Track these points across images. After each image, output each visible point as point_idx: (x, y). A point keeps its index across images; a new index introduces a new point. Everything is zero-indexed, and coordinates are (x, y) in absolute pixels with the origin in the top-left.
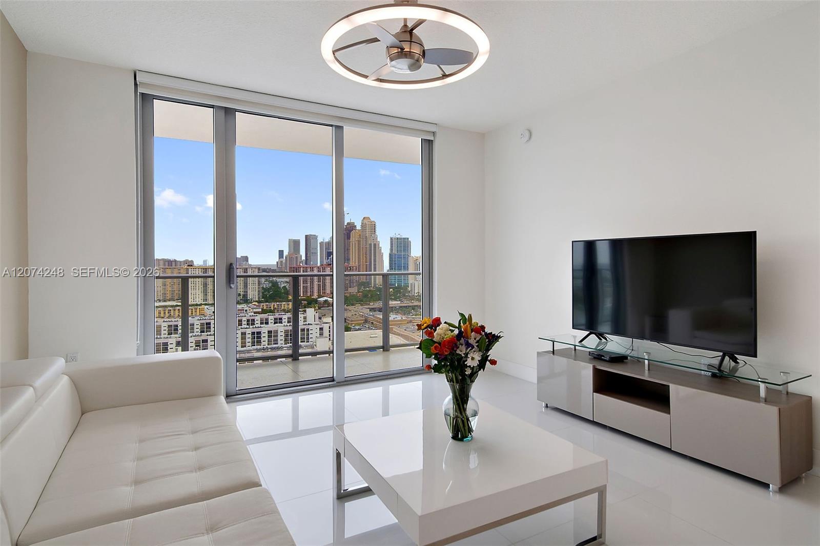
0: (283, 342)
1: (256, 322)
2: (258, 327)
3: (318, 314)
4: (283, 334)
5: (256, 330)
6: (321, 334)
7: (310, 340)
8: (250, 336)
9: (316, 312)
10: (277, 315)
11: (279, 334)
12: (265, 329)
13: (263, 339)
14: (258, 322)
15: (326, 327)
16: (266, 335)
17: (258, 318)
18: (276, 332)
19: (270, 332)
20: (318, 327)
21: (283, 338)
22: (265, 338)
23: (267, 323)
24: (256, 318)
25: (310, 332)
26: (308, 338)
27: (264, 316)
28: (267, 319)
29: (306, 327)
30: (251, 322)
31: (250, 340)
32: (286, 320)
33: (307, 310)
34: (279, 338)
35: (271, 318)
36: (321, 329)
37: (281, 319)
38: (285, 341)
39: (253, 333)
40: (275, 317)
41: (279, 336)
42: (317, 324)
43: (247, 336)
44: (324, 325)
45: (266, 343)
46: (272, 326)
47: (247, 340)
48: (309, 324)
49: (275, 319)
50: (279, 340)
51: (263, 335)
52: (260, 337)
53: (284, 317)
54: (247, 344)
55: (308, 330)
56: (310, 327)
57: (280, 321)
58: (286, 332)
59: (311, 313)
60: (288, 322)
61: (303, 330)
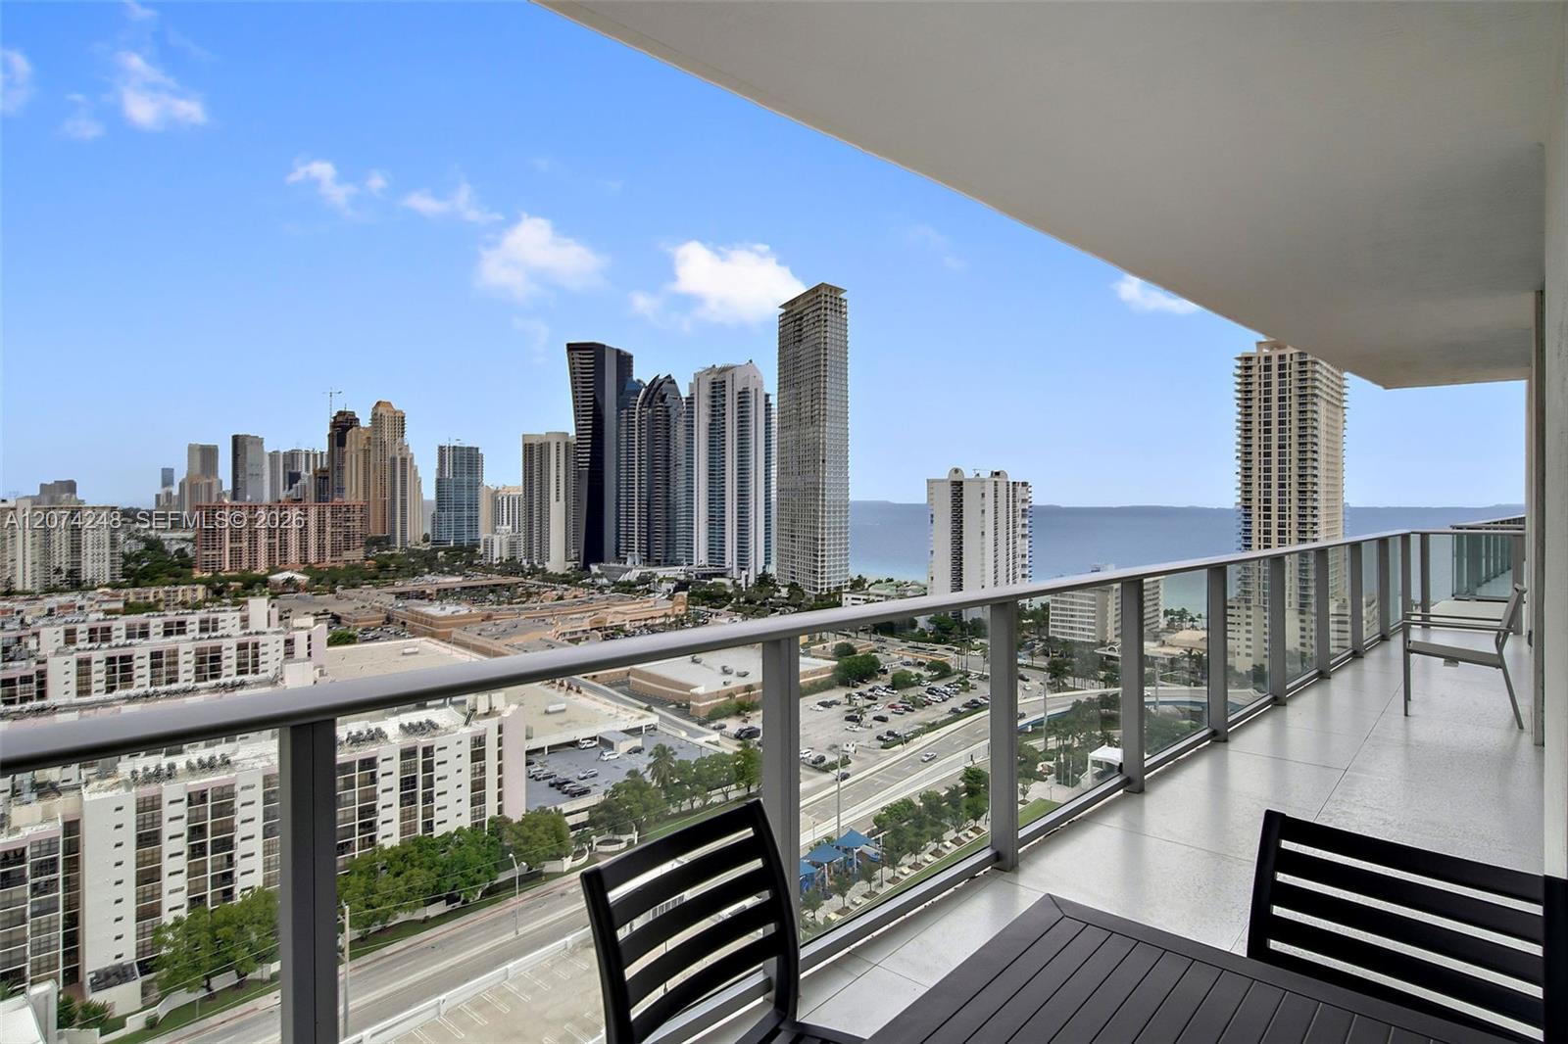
0: (191, 675)
1: (115, 634)
2: (124, 646)
3: (276, 610)
4: (191, 657)
5: (117, 653)
6: (289, 654)
7: (262, 667)
8: (102, 666)
9: (273, 606)
10: (172, 616)
11: (182, 658)
12: (142, 650)
13: (137, 673)
14: (119, 635)
15: (300, 638)
16: (147, 661)
17: (120, 624)
18: (175, 653)
19: (155, 655)
20: (282, 638)
21: (191, 666)
22: (142, 671)
23: (145, 634)
24: (115, 625)
25: (262, 650)
26: (256, 664)
27: (137, 619)
28: (145, 626)
29: (251, 640)
30: (104, 634)
31: (102, 676)
32: (197, 626)
33: (252, 601)
34: (182, 667)
35: (156, 623)
36: (289, 642)
37: (182, 624)
38: (196, 672)
39: (111, 660)
40: (167, 619)
41: (181, 662)
42: (277, 633)
43: (95, 667)
44: (295, 633)
45: (147, 680)
46: (157, 641)
47: (95, 677)
48: (257, 633)
49: (166, 625)
50: (181, 671)
51: (137, 663)
52: (128, 669)
53: (190, 619)
54: (95, 687)
55: (256, 646)
56: (261, 639)
57: (181, 627)
58: (200, 652)
59: (259, 607)
60: (202, 630)
61: (242, 647)
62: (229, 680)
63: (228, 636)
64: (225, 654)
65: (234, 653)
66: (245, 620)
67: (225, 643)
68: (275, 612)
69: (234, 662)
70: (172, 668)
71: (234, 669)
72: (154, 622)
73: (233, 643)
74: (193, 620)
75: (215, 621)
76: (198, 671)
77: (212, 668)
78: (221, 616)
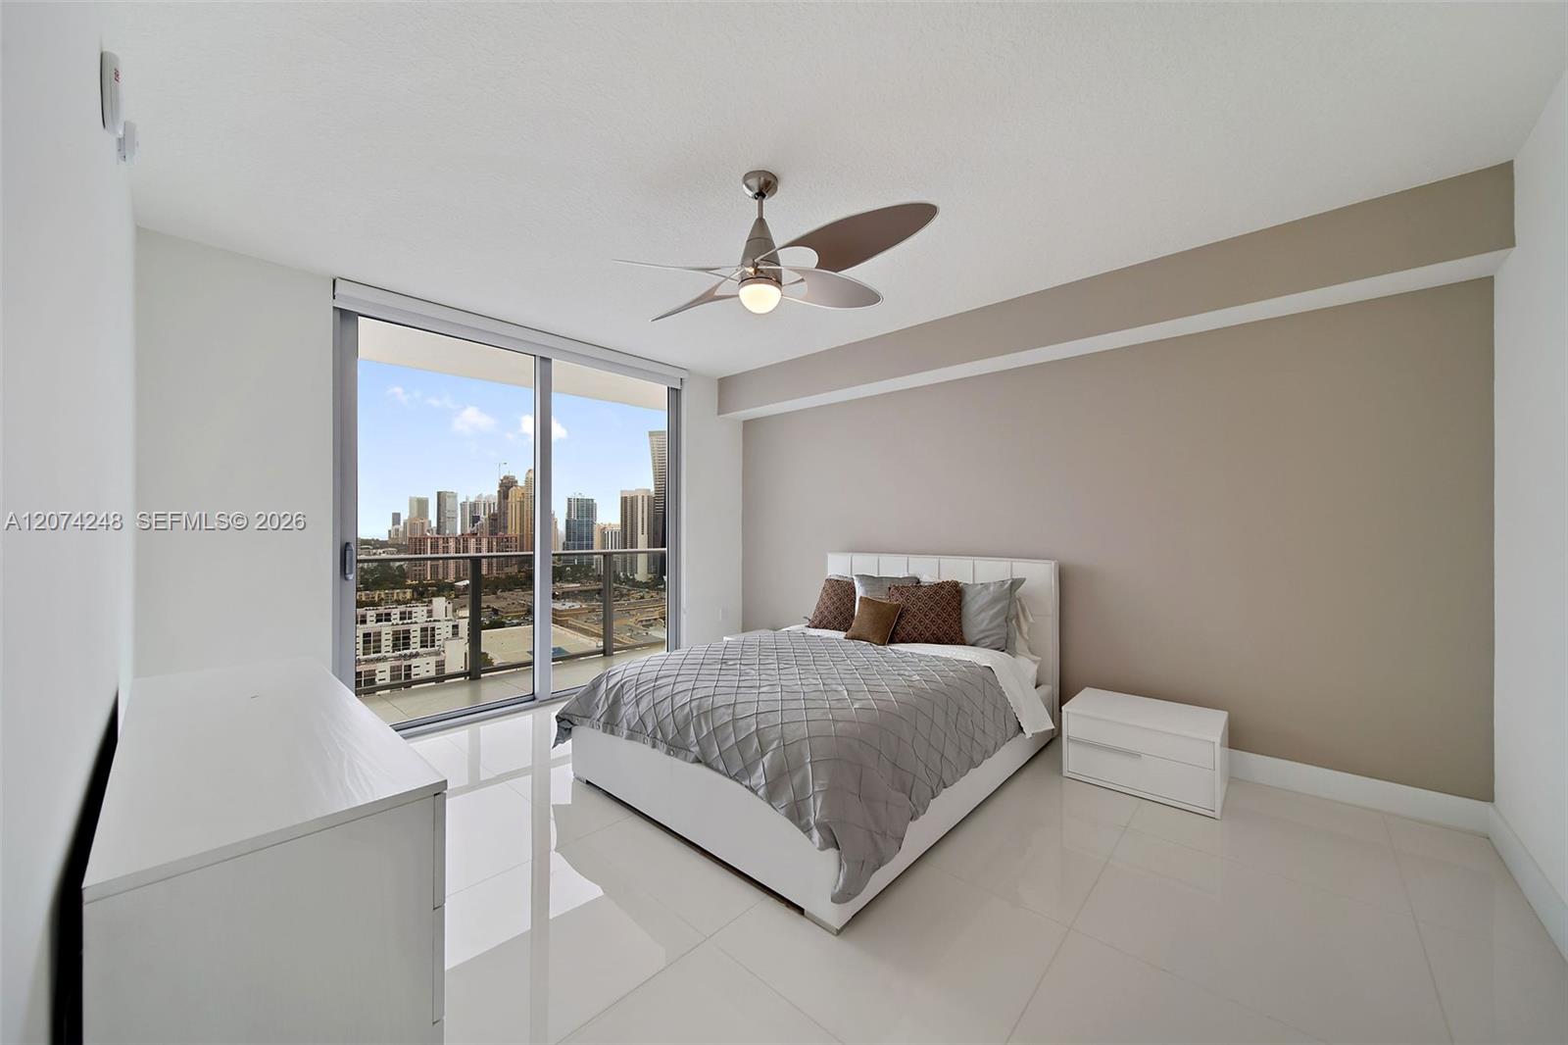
0: (389, 648)
4: (390, 637)
6: (455, 634)
7: (437, 643)
9: (449, 603)
10: (382, 610)
11: (384, 637)
16: (360, 639)
18: (380, 634)
19: (366, 635)
20: (451, 624)
21: (390, 643)
23: (364, 622)
25: (437, 632)
26: (433, 641)
27: (362, 611)
28: (365, 616)
29: (430, 625)
32: (398, 616)
33: (435, 600)
34: (384, 643)
35: (371, 614)
36: (455, 627)
37: (389, 614)
40: (378, 612)
41: (383, 640)
42: (449, 620)
46: (371, 626)
48: (435, 621)
49: (379, 615)
50: (383, 647)
53: (394, 611)
55: (433, 629)
56: (437, 625)
57: (388, 617)
58: (396, 633)
59: (440, 604)
60: (401, 619)
61: (424, 630)
62: (414, 651)
63: (416, 623)
64: (413, 634)
65: (418, 633)
66: (430, 612)
67: (413, 627)
68: (450, 607)
69: (418, 640)
70: (377, 644)
71: (419, 644)
72: (369, 613)
73: (417, 627)
74: (396, 613)
75: (410, 613)
76: (394, 646)
77: (404, 644)
78: (414, 610)
